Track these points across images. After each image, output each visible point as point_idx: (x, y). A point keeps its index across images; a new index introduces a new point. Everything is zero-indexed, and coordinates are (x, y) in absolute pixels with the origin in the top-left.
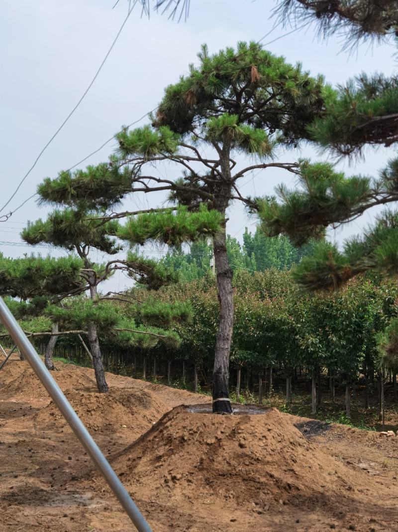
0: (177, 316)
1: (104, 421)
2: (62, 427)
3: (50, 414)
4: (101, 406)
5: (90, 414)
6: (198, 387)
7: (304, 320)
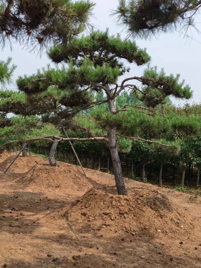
1: (139, 225)
2: (99, 230)
3: (82, 214)
4: (132, 209)
5: (123, 217)
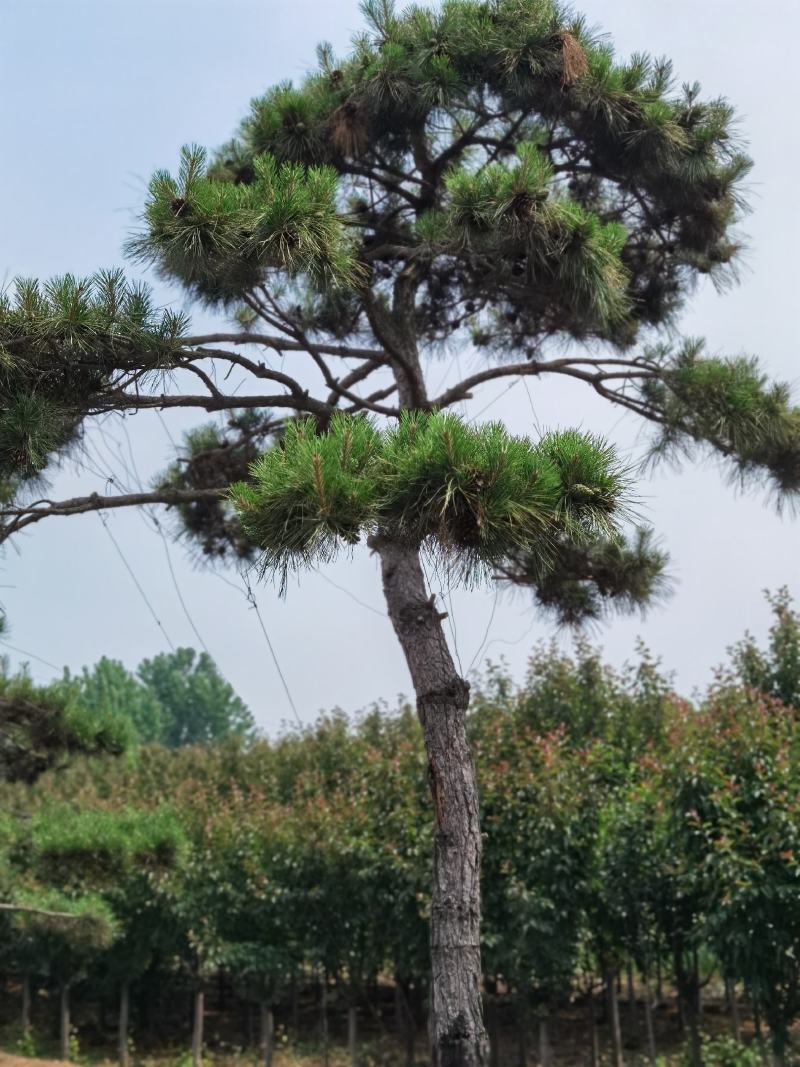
0: (147, 853)
6: (72, 1043)
7: (416, 852)
